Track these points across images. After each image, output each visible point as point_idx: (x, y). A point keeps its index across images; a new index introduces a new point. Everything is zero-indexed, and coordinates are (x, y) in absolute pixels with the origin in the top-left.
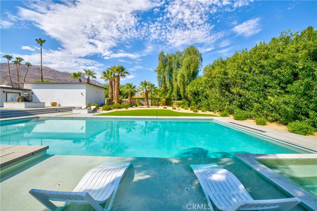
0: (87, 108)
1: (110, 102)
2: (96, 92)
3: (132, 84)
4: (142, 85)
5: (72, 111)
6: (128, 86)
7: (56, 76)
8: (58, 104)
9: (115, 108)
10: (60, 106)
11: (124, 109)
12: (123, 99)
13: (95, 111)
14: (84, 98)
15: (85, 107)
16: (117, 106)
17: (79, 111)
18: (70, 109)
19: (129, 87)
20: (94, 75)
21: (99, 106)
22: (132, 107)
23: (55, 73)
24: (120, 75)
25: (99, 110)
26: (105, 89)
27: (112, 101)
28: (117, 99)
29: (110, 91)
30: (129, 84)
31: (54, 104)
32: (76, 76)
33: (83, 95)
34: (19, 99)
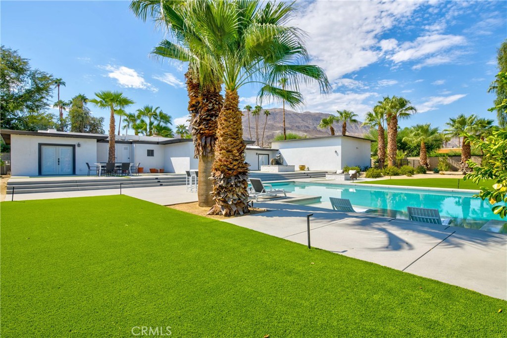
0: (343, 173)
1: (381, 164)
2: (357, 148)
3: (429, 126)
4: (453, 126)
5: (325, 177)
6: (419, 132)
7: (294, 121)
8: (306, 168)
9: (388, 174)
10: (308, 170)
11: (405, 177)
12: (408, 158)
13: (354, 177)
14: (339, 159)
15: (341, 171)
16: (391, 170)
17: (333, 177)
18: (322, 174)
19: (421, 134)
20: (353, 118)
21: (361, 170)
22: (425, 173)
23: (292, 117)
24: (398, 114)
25: (361, 176)
26: (372, 141)
27: (384, 162)
28: (393, 158)
29: (380, 144)
30: (421, 127)
31: (302, 168)
32: (326, 123)
33: (338, 155)
34: (272, 161)
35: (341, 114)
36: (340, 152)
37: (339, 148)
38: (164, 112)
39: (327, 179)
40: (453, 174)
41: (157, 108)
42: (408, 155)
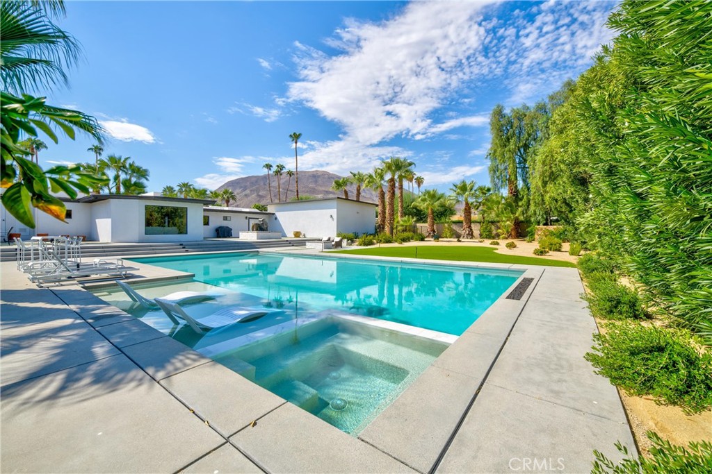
1: (381, 230)
3: (436, 191)
4: (455, 192)
6: (427, 197)
8: (302, 234)
10: (304, 237)
14: (334, 224)
17: (314, 245)
19: (428, 199)
26: (377, 205)
29: (380, 208)
30: (428, 192)
31: (297, 234)
32: (339, 185)
33: (333, 219)
34: (253, 227)
35: (354, 175)
36: (335, 217)
37: (334, 212)
38: (137, 164)
39: (307, 247)
40: (448, 241)
41: (126, 159)
42: (418, 221)
